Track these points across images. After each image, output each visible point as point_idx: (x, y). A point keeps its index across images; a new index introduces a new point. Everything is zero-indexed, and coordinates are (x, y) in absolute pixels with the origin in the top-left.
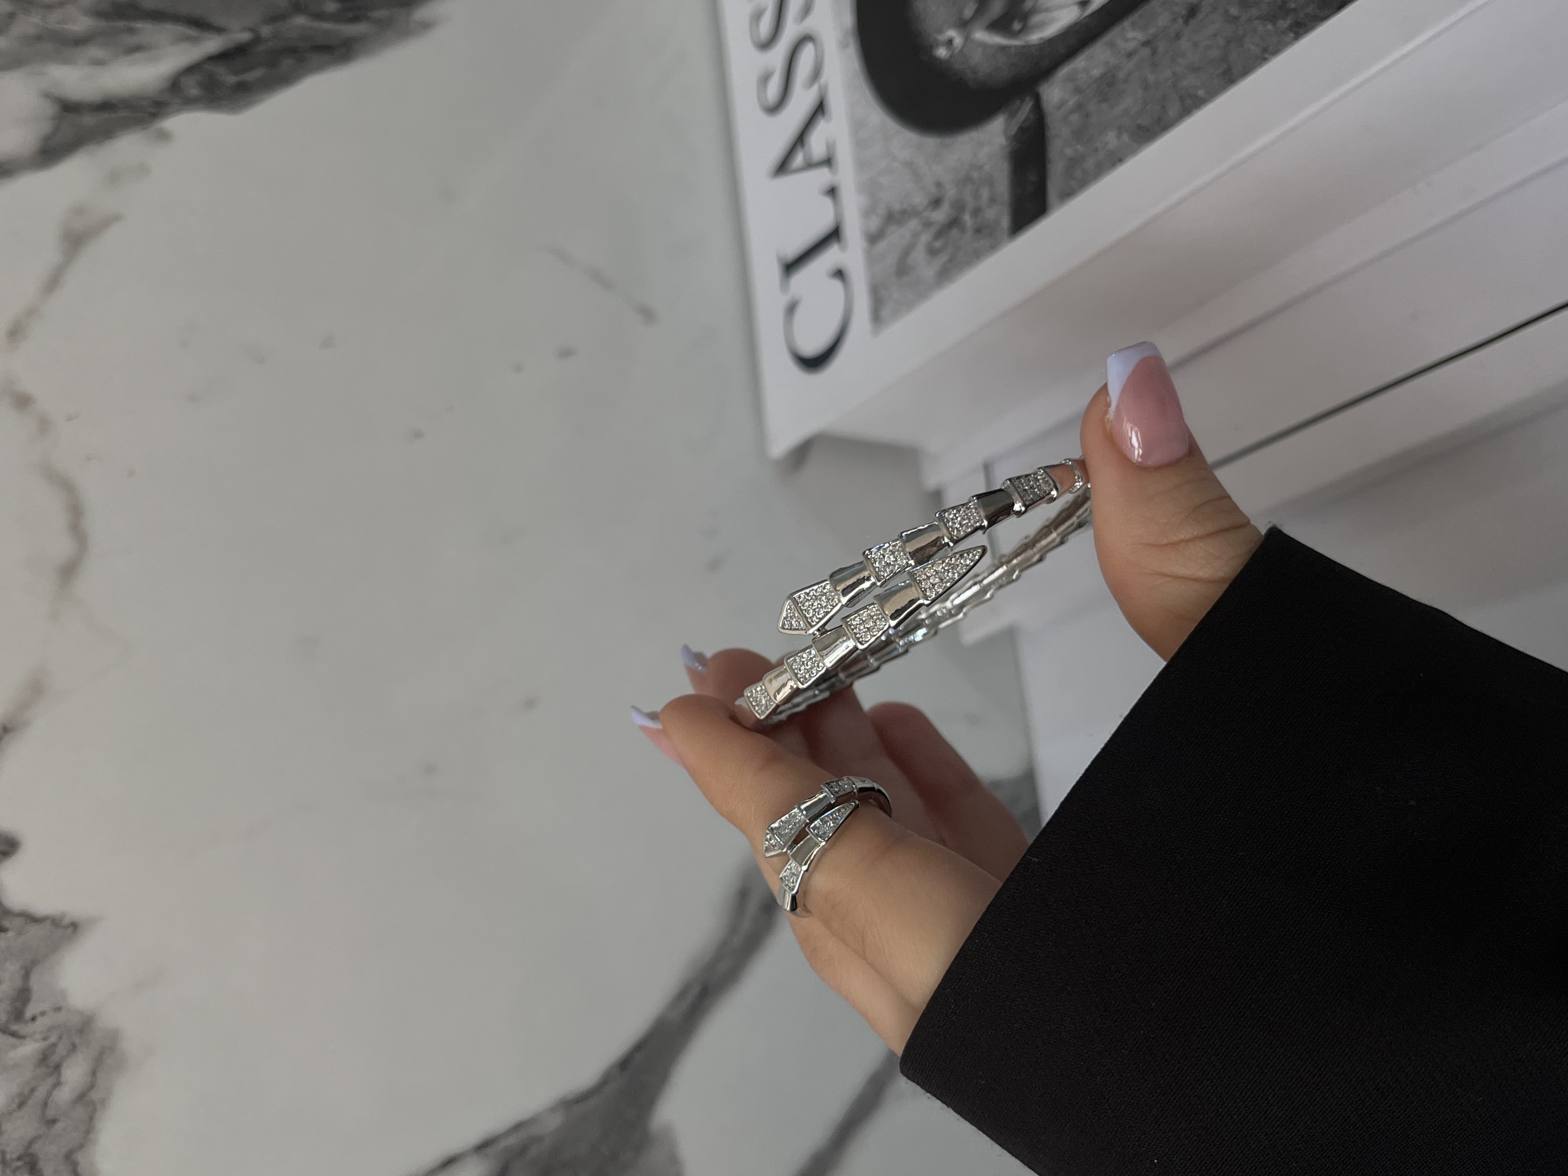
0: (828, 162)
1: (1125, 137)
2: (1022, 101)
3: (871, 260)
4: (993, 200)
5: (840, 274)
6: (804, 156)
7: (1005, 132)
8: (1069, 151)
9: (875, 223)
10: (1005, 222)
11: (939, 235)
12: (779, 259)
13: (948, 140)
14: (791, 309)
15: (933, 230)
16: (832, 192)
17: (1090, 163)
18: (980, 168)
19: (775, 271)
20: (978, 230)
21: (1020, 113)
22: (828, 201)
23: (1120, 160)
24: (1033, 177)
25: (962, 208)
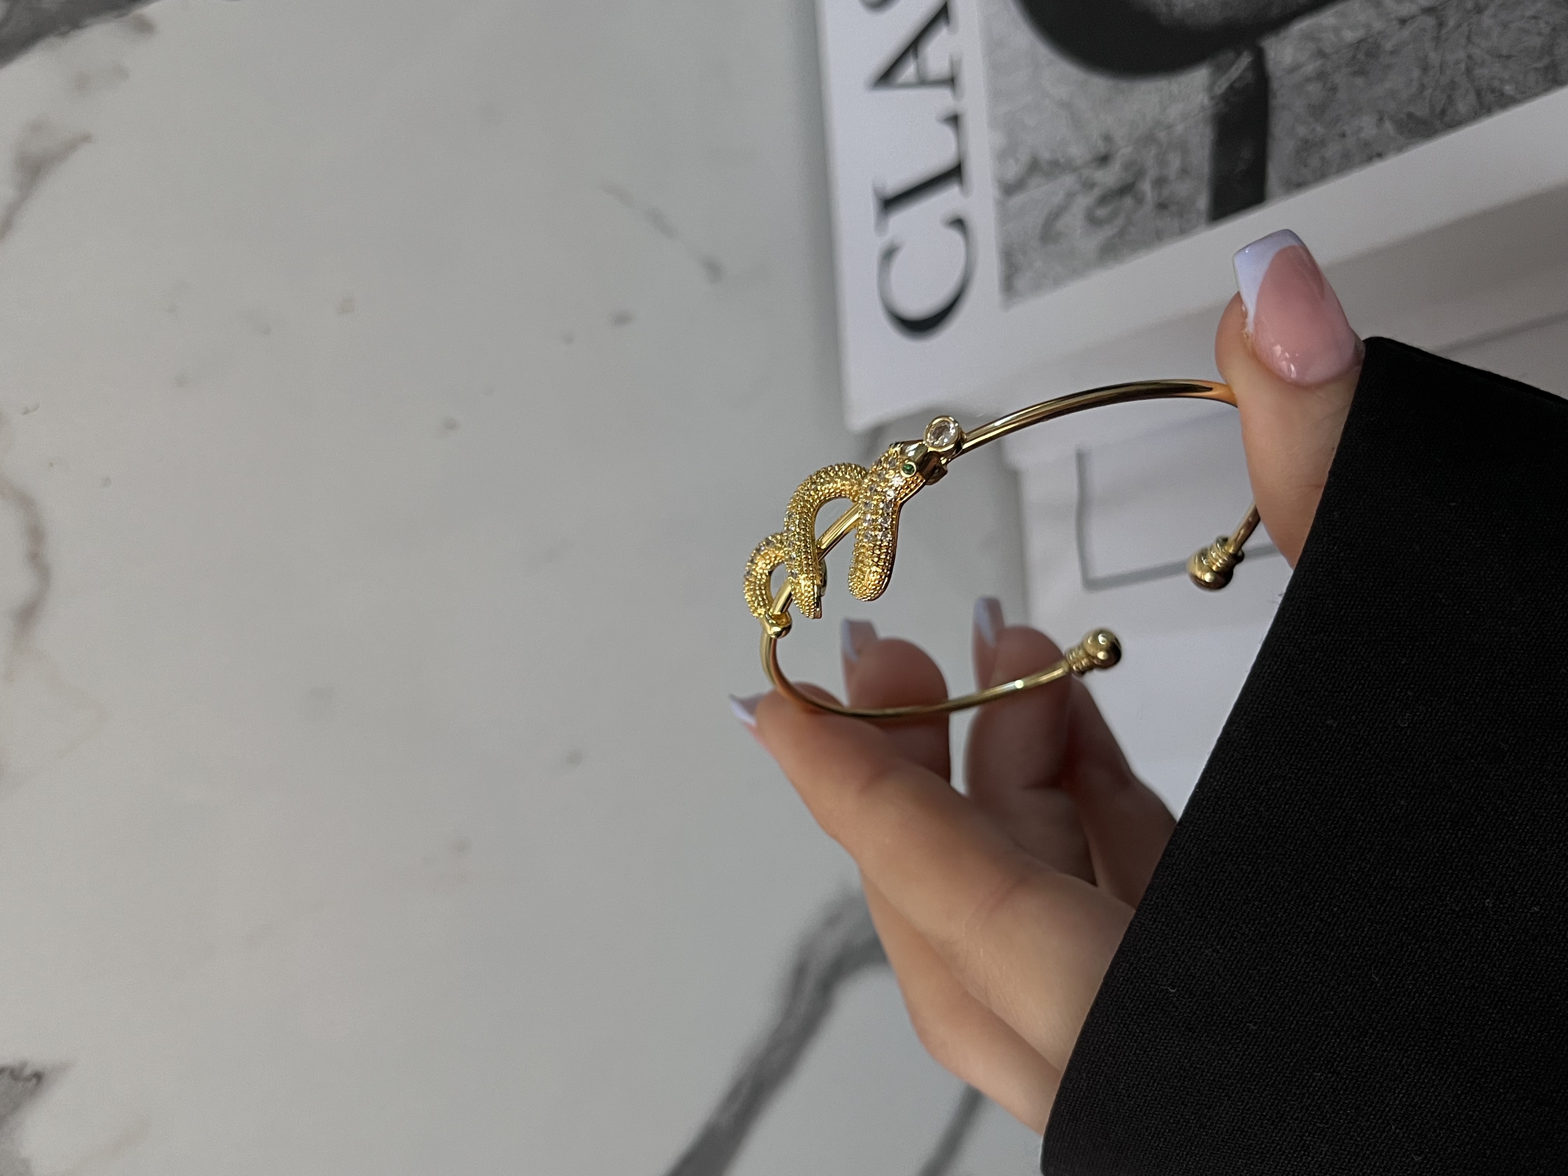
0: (951, 81)
1: (1388, 126)
2: (1239, 54)
3: (1004, 216)
4: (1184, 171)
5: (959, 223)
6: (918, 70)
7: (1210, 88)
8: (1302, 131)
9: (1013, 171)
10: (1203, 202)
11: (1103, 200)
12: (876, 192)
13: (1124, 85)
14: (889, 254)
15: (1097, 192)
16: (954, 120)
17: (1332, 150)
18: (1170, 127)
19: (870, 207)
20: (1162, 206)
21: (1233, 69)
22: (948, 132)
23: (1380, 156)
24: (1246, 153)
25: (1140, 174)
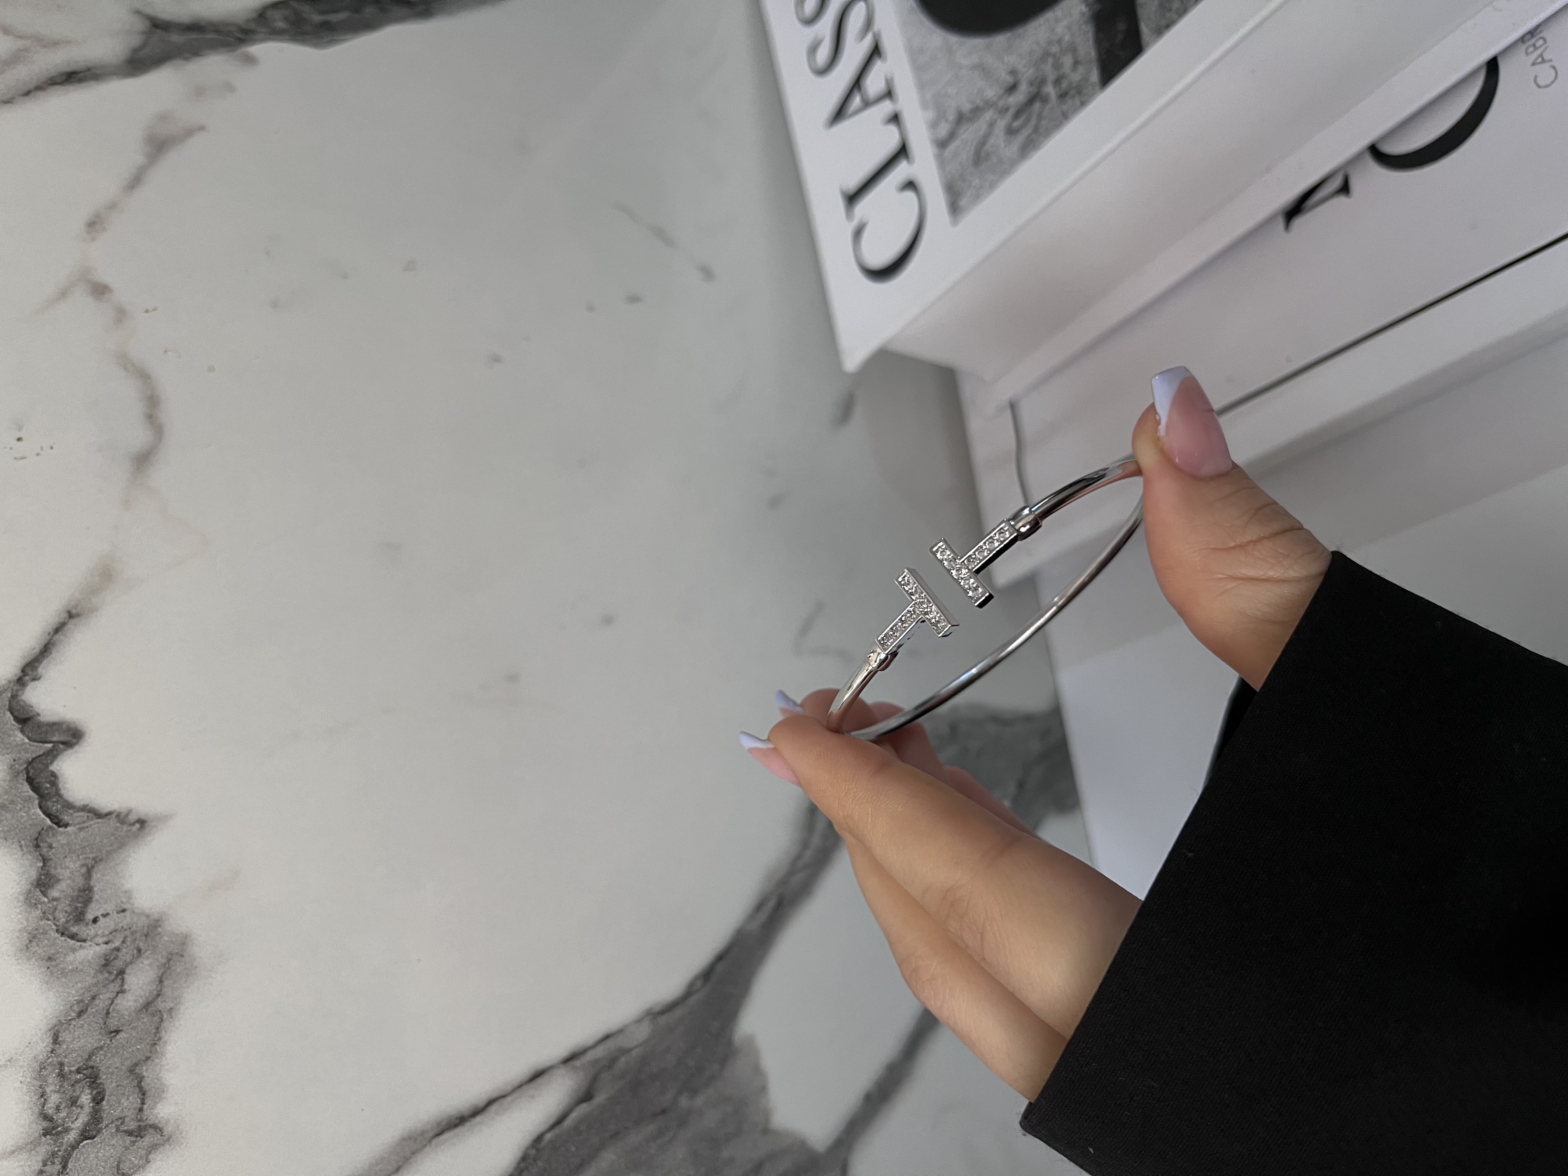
0: (888, 94)
3: (943, 164)
4: (1076, 63)
5: (910, 185)
6: (862, 98)
9: (943, 130)
10: (1094, 75)
11: (1016, 116)
12: (842, 193)
14: (859, 232)
15: (1012, 112)
16: (895, 119)
19: (840, 203)
20: (1063, 96)
22: (891, 128)
24: (1121, 26)
25: (1043, 82)
